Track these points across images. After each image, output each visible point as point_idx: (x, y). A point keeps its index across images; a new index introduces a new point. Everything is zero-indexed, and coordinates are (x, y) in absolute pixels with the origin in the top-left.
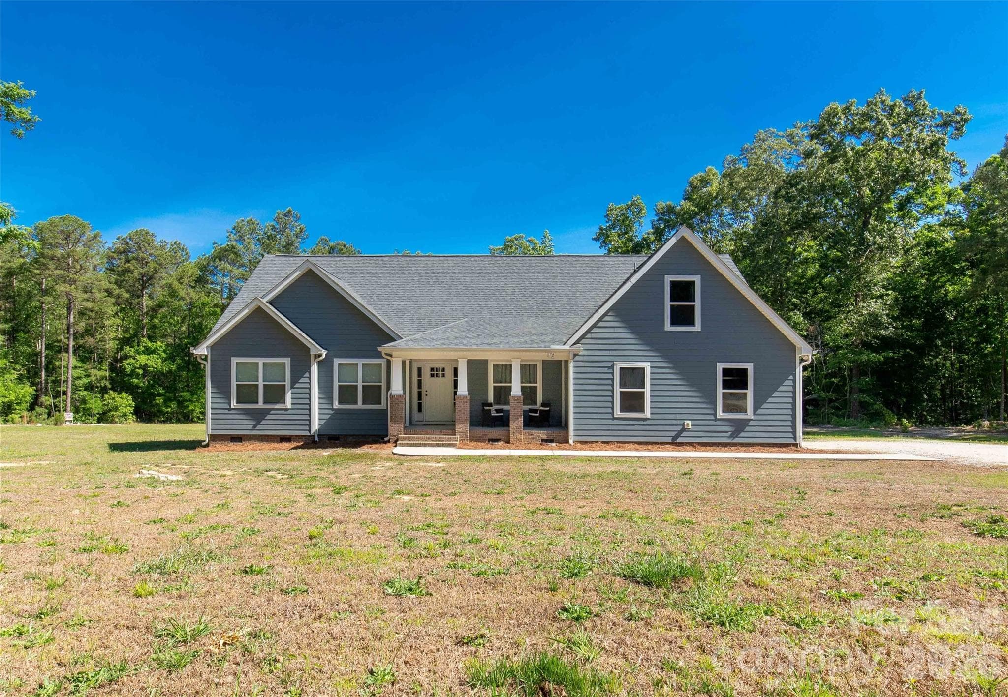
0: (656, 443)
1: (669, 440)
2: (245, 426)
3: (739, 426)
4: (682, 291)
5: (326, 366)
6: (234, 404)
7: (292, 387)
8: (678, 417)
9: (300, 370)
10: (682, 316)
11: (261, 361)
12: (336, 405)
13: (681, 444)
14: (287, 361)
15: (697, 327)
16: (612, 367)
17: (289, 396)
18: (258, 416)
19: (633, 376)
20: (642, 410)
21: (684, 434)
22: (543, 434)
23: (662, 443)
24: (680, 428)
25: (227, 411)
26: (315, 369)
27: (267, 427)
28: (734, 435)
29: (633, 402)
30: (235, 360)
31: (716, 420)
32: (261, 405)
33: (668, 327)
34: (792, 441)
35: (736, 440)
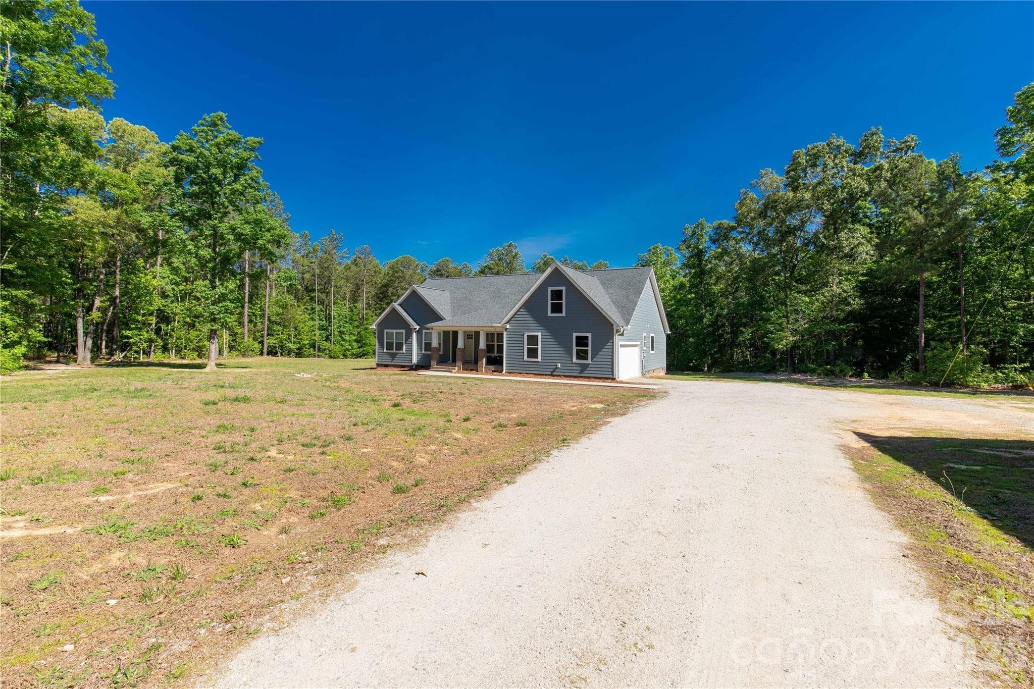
0: (543, 375)
1: (550, 373)
2: (388, 361)
3: (584, 367)
4: (557, 295)
5: (419, 333)
6: (385, 350)
7: (406, 343)
8: (554, 361)
9: (409, 336)
10: (557, 308)
11: (395, 331)
12: (423, 352)
13: (555, 376)
14: (404, 331)
15: (564, 314)
16: (523, 335)
17: (404, 347)
18: (393, 356)
19: (533, 340)
20: (537, 357)
21: (557, 370)
22: (493, 367)
23: (546, 375)
24: (555, 367)
25: (383, 353)
26: (414, 335)
27: (397, 361)
28: (581, 372)
29: (533, 353)
30: (386, 331)
31: (573, 363)
32: (394, 351)
33: (550, 314)
34: (611, 376)
35: (582, 375)
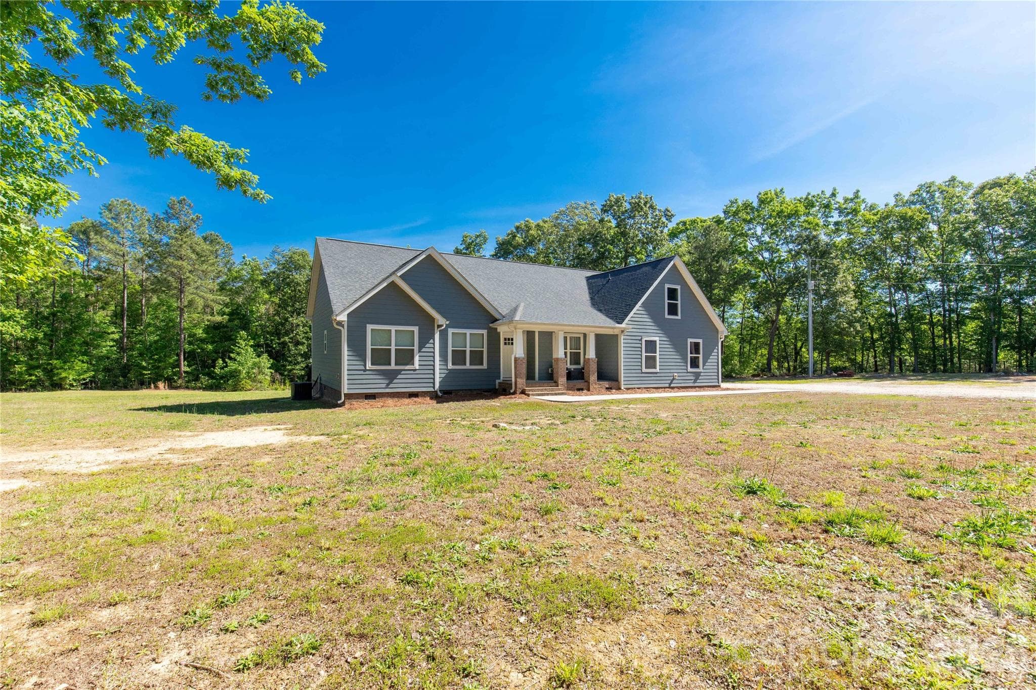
0: (662, 388)
1: (667, 385)
2: (378, 385)
3: (697, 376)
4: (672, 294)
5: (444, 335)
6: (369, 365)
7: (419, 351)
8: (672, 371)
9: (426, 338)
10: (673, 310)
11: (393, 328)
12: (450, 366)
13: (673, 388)
14: (416, 329)
15: (679, 317)
16: (641, 340)
17: (417, 359)
18: (391, 376)
19: (651, 346)
20: (655, 368)
21: (674, 382)
22: (606, 384)
23: (665, 388)
24: (672, 378)
25: (362, 372)
26: (437, 336)
27: (399, 386)
28: (695, 381)
29: (651, 362)
30: (370, 327)
31: (688, 372)
32: (393, 366)
34: (717, 384)
35: (696, 385)
